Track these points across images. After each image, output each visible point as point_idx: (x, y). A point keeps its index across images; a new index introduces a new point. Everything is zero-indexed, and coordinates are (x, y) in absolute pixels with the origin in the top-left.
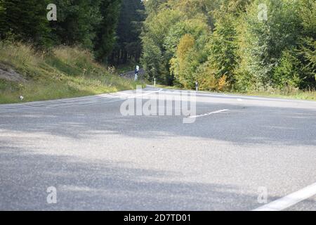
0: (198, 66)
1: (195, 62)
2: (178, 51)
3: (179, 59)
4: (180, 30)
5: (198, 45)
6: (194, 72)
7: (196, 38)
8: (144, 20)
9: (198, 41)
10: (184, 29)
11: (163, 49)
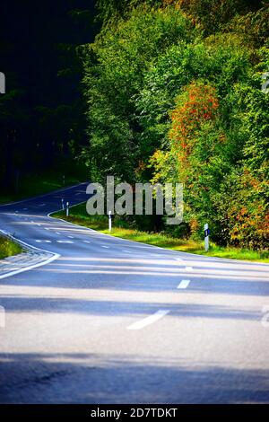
0: (227, 171)
1: (217, 161)
2: (174, 131)
3: (176, 153)
4: (177, 71)
5: (229, 111)
6: (217, 189)
7: (223, 91)
8: (92, 41)
9: (231, 97)
10: (188, 67)
11: (136, 127)
